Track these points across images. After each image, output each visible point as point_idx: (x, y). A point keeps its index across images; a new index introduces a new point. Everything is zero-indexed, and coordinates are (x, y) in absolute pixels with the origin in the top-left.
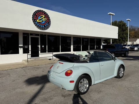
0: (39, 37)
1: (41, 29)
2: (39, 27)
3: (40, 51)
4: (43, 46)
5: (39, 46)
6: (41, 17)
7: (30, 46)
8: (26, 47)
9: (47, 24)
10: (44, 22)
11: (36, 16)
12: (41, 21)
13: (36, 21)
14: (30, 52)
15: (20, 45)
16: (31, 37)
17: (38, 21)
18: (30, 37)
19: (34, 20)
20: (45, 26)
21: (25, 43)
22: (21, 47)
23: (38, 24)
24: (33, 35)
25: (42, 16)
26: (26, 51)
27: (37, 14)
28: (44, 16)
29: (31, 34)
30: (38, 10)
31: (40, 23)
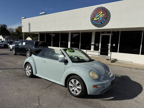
3: (109, 50)
4: (114, 45)
5: (110, 45)
6: (98, 15)
7: (100, 44)
8: (97, 45)
9: (104, 20)
10: (102, 18)
11: (94, 15)
12: (98, 19)
13: (94, 20)
14: (100, 50)
15: (92, 43)
16: (102, 36)
17: (95, 19)
19: (92, 20)
20: (101, 23)
21: (97, 41)
22: (93, 45)
23: (95, 23)
24: (105, 33)
25: (100, 13)
27: (95, 13)
28: (102, 12)
29: (103, 33)
30: (96, 8)
31: (96, 20)
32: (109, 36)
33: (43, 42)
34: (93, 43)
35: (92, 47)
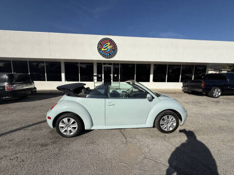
0: (112, 66)
1: (106, 58)
2: (104, 56)
3: (112, 80)
4: (116, 75)
5: (112, 75)
6: (106, 45)
7: (103, 75)
8: (100, 76)
9: (112, 52)
10: (110, 50)
11: (101, 45)
13: (101, 50)
14: (103, 80)
17: (103, 50)
18: (103, 66)
19: (99, 50)
20: (110, 55)
21: (99, 72)
22: (95, 76)
23: (103, 53)
24: (106, 64)
26: (99, 79)
27: (102, 43)
28: (109, 44)
29: (104, 64)
30: (103, 38)
31: (105, 51)
32: (111, 67)
33: (20, 75)
34: (95, 74)
35: (95, 78)
